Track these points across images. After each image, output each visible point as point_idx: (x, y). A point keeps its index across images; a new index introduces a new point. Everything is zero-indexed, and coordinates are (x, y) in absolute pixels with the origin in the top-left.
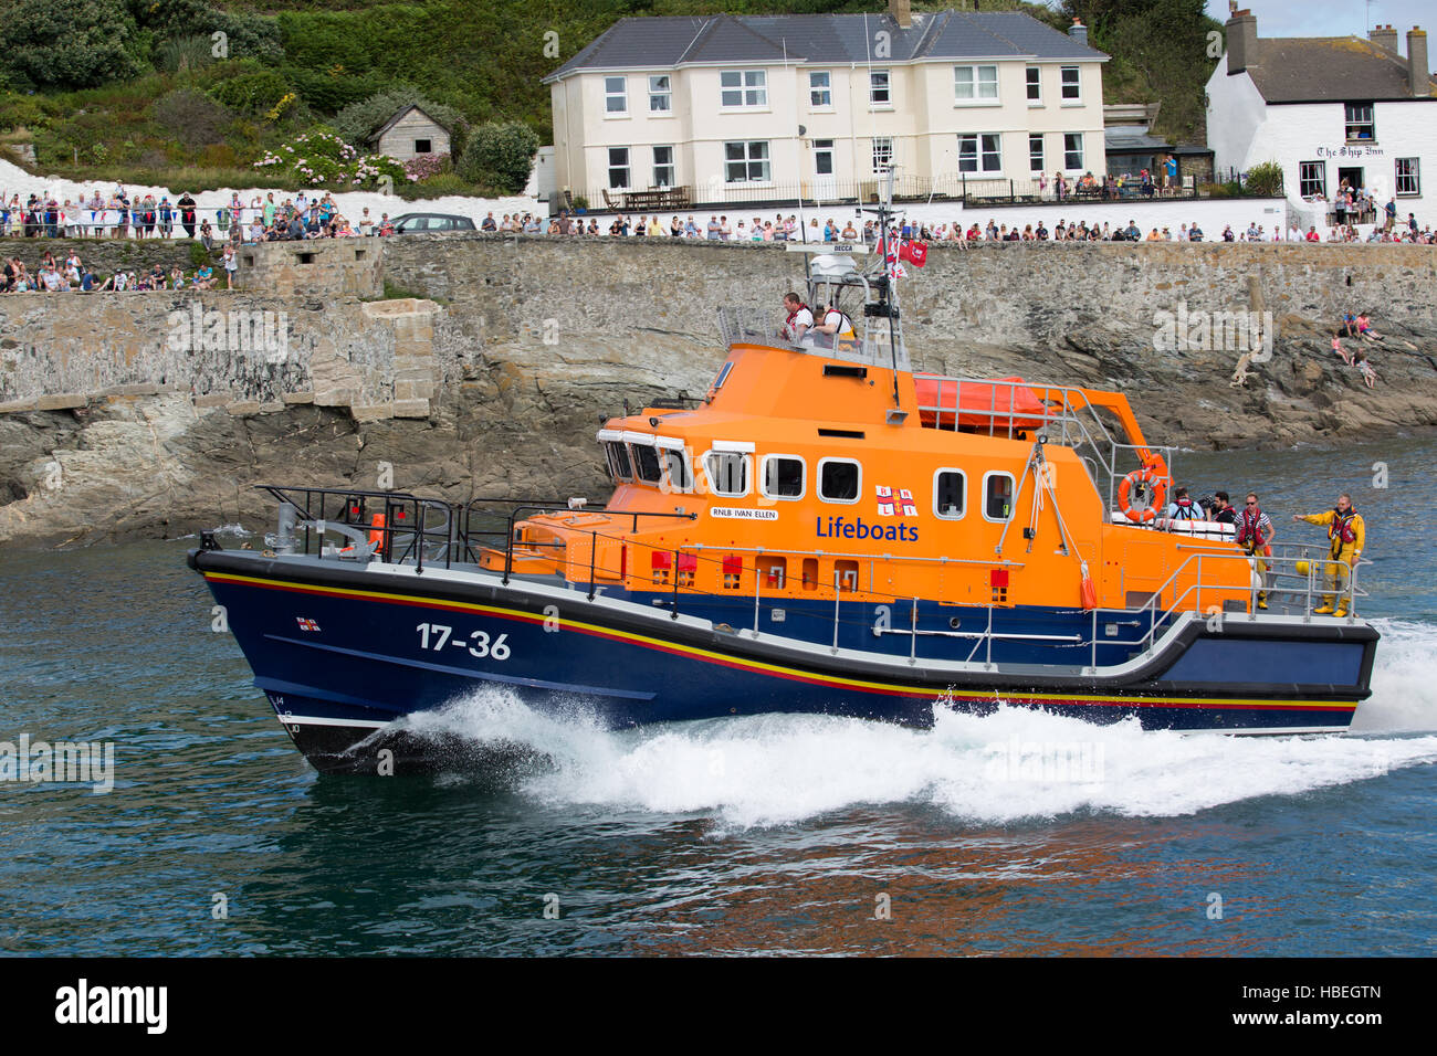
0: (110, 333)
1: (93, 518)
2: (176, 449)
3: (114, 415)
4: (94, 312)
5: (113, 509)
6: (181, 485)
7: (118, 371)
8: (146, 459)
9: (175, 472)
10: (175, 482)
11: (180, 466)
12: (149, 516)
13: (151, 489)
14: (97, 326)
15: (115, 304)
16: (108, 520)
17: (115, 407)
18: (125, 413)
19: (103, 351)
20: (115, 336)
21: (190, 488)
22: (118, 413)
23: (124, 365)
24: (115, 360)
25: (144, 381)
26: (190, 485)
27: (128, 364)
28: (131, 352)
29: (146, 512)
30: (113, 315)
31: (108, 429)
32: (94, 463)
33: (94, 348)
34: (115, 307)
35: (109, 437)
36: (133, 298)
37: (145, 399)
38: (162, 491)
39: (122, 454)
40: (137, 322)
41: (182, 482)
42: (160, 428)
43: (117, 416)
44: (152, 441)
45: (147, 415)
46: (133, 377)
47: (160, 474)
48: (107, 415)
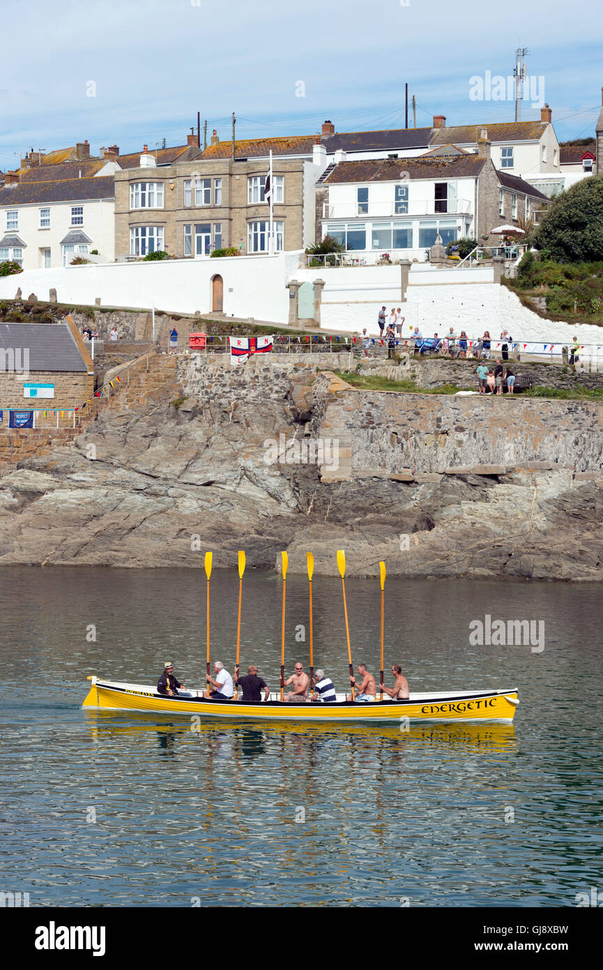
0: (525, 426)
1: (461, 547)
2: (546, 506)
3: (515, 481)
4: (516, 411)
5: (478, 542)
6: (540, 531)
7: (528, 452)
8: (522, 512)
9: (541, 521)
10: (536, 528)
11: (545, 519)
12: (501, 549)
13: (515, 532)
14: (517, 421)
15: (530, 407)
16: (472, 549)
17: (519, 476)
18: (524, 480)
19: (519, 438)
20: (529, 429)
21: (545, 533)
22: (519, 480)
23: (532, 448)
24: (526, 445)
25: (544, 460)
26: (545, 532)
27: (535, 448)
28: (537, 440)
29: (501, 546)
30: (528, 414)
31: (506, 489)
32: (484, 511)
33: (514, 435)
34: (529, 409)
35: (504, 495)
36: (542, 404)
37: (542, 472)
38: (523, 534)
39: (506, 507)
40: (543, 420)
41: (542, 529)
42: (542, 491)
43: (519, 482)
44: (531, 500)
45: (538, 483)
46: (537, 457)
47: (527, 523)
48: (511, 481)
